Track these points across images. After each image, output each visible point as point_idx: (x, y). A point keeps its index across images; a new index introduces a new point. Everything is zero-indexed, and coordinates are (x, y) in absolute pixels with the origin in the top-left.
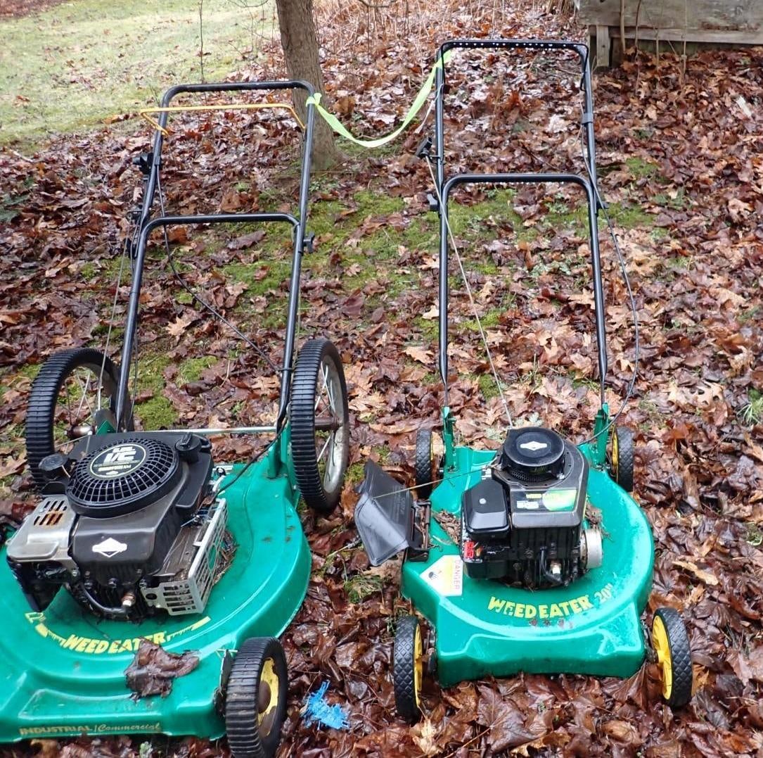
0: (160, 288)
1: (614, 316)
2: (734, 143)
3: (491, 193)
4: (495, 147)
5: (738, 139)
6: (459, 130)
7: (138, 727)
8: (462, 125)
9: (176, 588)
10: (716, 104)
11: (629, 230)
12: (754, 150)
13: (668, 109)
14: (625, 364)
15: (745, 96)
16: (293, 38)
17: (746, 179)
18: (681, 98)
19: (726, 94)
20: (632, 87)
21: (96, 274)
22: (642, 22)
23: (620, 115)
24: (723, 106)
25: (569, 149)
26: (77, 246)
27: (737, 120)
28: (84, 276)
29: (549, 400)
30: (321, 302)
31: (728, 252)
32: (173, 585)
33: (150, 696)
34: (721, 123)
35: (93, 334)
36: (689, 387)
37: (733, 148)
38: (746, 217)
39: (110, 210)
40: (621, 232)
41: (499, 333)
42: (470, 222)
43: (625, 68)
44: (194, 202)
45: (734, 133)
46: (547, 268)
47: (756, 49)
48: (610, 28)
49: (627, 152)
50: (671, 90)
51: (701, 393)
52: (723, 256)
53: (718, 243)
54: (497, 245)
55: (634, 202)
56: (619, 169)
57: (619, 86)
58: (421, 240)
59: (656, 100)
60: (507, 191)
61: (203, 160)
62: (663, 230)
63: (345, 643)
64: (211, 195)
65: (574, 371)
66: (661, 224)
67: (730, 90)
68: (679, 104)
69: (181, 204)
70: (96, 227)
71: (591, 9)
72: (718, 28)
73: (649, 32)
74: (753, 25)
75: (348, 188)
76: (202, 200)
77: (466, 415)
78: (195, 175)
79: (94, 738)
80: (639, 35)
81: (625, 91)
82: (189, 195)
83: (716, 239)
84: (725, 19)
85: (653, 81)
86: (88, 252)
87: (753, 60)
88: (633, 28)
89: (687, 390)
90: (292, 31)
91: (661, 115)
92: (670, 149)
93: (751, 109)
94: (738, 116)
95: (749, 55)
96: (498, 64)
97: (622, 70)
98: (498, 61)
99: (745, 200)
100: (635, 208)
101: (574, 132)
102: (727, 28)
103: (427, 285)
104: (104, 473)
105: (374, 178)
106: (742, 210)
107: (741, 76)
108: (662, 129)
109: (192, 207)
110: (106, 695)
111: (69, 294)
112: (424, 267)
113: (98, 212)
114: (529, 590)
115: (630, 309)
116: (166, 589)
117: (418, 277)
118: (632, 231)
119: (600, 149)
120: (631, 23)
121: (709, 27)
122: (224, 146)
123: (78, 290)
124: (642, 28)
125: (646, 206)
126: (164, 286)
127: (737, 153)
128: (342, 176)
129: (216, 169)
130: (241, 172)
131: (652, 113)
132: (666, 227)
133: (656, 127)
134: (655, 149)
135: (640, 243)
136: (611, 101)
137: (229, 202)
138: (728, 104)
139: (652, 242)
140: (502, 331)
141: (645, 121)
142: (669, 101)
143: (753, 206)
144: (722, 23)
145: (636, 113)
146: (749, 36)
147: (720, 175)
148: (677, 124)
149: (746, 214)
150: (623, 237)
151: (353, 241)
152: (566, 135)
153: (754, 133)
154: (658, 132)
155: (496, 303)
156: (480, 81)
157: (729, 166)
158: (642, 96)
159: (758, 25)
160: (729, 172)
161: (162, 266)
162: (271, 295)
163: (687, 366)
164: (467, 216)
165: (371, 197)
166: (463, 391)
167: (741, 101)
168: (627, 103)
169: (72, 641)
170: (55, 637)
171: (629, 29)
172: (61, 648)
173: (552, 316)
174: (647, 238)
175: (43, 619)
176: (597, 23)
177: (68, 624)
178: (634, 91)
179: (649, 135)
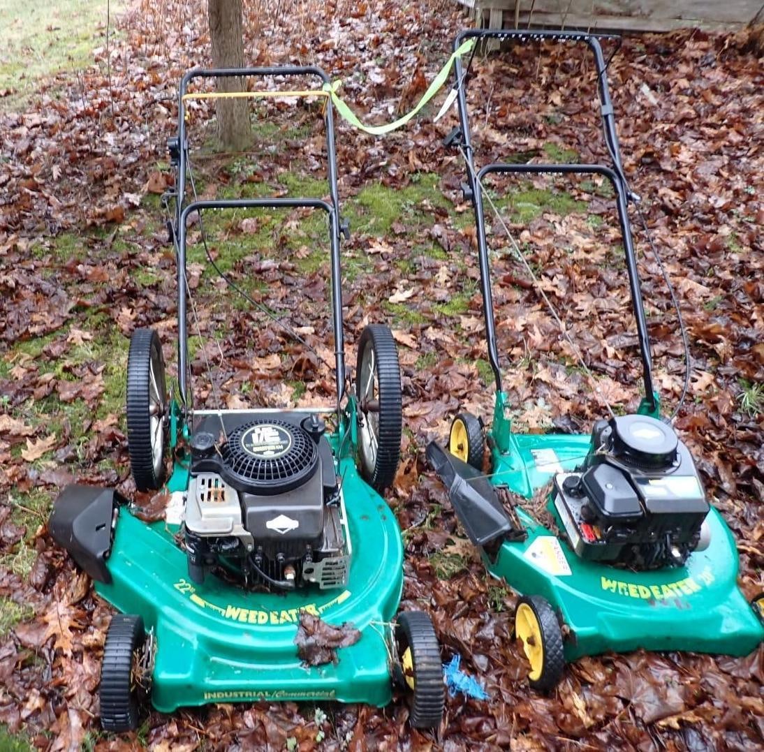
0: (115, 268)
1: (580, 303)
2: (646, 131)
3: (416, 177)
4: (407, 131)
5: (651, 128)
6: (365, 113)
7: (313, 694)
8: (368, 108)
9: (336, 563)
10: (621, 91)
11: (563, 217)
12: (667, 139)
13: (572, 95)
14: (611, 351)
15: (648, 83)
16: (224, 20)
17: (669, 168)
18: (584, 84)
19: (630, 81)
20: (531, 72)
21: (48, 252)
22: (536, 7)
23: (523, 100)
24: (628, 93)
25: (481, 134)
26: (16, 223)
27: (643, 107)
28: (36, 254)
29: (549, 385)
30: (279, 283)
31: (669, 240)
32: (334, 560)
33: (320, 665)
34: (629, 110)
35: (71, 312)
36: (680, 375)
37: (646, 136)
38: (678, 206)
39: (35, 187)
40: (557, 218)
41: (473, 318)
42: (403, 206)
43: (518, 52)
44: (118, 181)
45: (645, 121)
46: (498, 254)
47: (648, 36)
48: (504, 12)
49: (540, 138)
50: (572, 77)
51: (694, 380)
52: (667, 245)
53: (657, 231)
54: (437, 230)
55: (562, 189)
56: (539, 155)
57: (515, 71)
58: (359, 223)
59: (558, 86)
60: (430, 175)
61: (110, 138)
62: (599, 218)
63: (457, 618)
64: (132, 174)
65: (564, 357)
66: (596, 212)
67: (634, 77)
68: (584, 90)
69: (107, 183)
70: (27, 204)
72: (611, 14)
73: (542, 17)
74: (646, 11)
75: (271, 170)
76: (124, 179)
77: (474, 399)
78: (108, 154)
79: (270, 704)
80: (533, 19)
81: (522, 76)
82: (112, 175)
83: (654, 228)
84: (619, 5)
85: (552, 66)
86: (29, 230)
87: (647, 46)
88: (528, 12)
89: (678, 378)
90: (223, 13)
91: (565, 101)
92: (582, 136)
93: (656, 97)
94: (643, 103)
95: (642, 42)
96: (384, 46)
97: (514, 55)
98: (382, 42)
99: (674, 189)
100: (565, 195)
101: (481, 117)
102: (621, 14)
103: (383, 269)
104: (261, 453)
105: (293, 160)
106: (673, 198)
107: (640, 63)
108: (570, 116)
109: (116, 186)
110: (276, 663)
111: (30, 272)
112: (372, 251)
113: (27, 190)
114: (632, 571)
115: (595, 297)
116: (327, 564)
117: (367, 261)
118: (567, 218)
119: (512, 135)
120: (525, 8)
121: (602, 13)
122: (126, 125)
123: (36, 267)
124: (536, 12)
125: (575, 193)
126: (119, 266)
127: (651, 141)
128: (261, 157)
129: (129, 149)
130: (156, 153)
131: (556, 98)
132: (601, 215)
133: (565, 113)
134: (568, 135)
135: (579, 230)
136: (510, 86)
137: (156, 182)
138: (633, 92)
139: (591, 229)
140: (476, 316)
141: (550, 107)
142: (571, 87)
143: (683, 195)
144: (616, 9)
145: (539, 99)
146: (642, 22)
147: (639, 163)
148: (585, 110)
149: (678, 203)
150: (560, 223)
151: (294, 224)
152: (474, 119)
153: (663, 121)
154: (567, 119)
155: (457, 288)
156: (372, 63)
157: (647, 155)
158: (544, 81)
159: (651, 11)
160: (648, 160)
161: (108, 246)
162: (229, 276)
163: (670, 354)
164: (399, 200)
165: (298, 180)
166: (463, 375)
167: (645, 89)
168: (527, 88)
169: (231, 612)
170: (214, 607)
171: (524, 13)
172: (224, 618)
173: (518, 301)
174: (584, 225)
175: (193, 590)
176: (491, 6)
177: (218, 595)
178: (534, 76)
179: (558, 121)
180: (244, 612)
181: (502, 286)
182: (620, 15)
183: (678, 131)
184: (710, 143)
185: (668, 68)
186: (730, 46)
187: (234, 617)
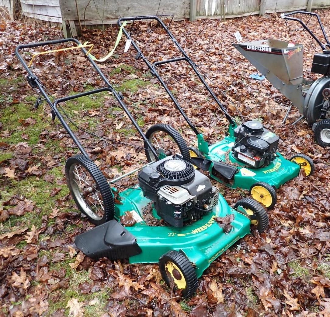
5: (148, 54)
7: (234, 240)
12: (155, 56)
15: (137, 40)
22: (86, 18)
27: (141, 48)
31: (181, 86)
32: (216, 194)
33: (230, 231)
48: (74, 21)
50: (112, 41)
53: (176, 84)
59: (109, 45)
66: (154, 83)
71: (66, 14)
73: (88, 22)
80: (86, 23)
83: (174, 83)
84: (113, 15)
88: (83, 20)
92: (129, 60)
93: (142, 44)
97: (84, 37)
116: (215, 197)
118: (147, 87)
120: (82, 19)
121: (108, 18)
133: (119, 54)
134: (125, 61)
140: (150, 124)
144: (112, 17)
145: (106, 51)
153: (150, 51)
154: (121, 56)
158: (104, 45)
167: (138, 42)
168: (99, 48)
169: (195, 231)
170: (189, 234)
171: (82, 21)
172: (194, 234)
173: (158, 116)
174: (154, 88)
175: (176, 234)
176: (69, 20)
177: (184, 230)
178: (99, 43)
179: (118, 57)
180: (198, 229)
181: (149, 112)
182: (114, 19)
183: (156, 53)
184: (168, 56)
185: (139, 35)
186: (153, 25)
187: (197, 232)
